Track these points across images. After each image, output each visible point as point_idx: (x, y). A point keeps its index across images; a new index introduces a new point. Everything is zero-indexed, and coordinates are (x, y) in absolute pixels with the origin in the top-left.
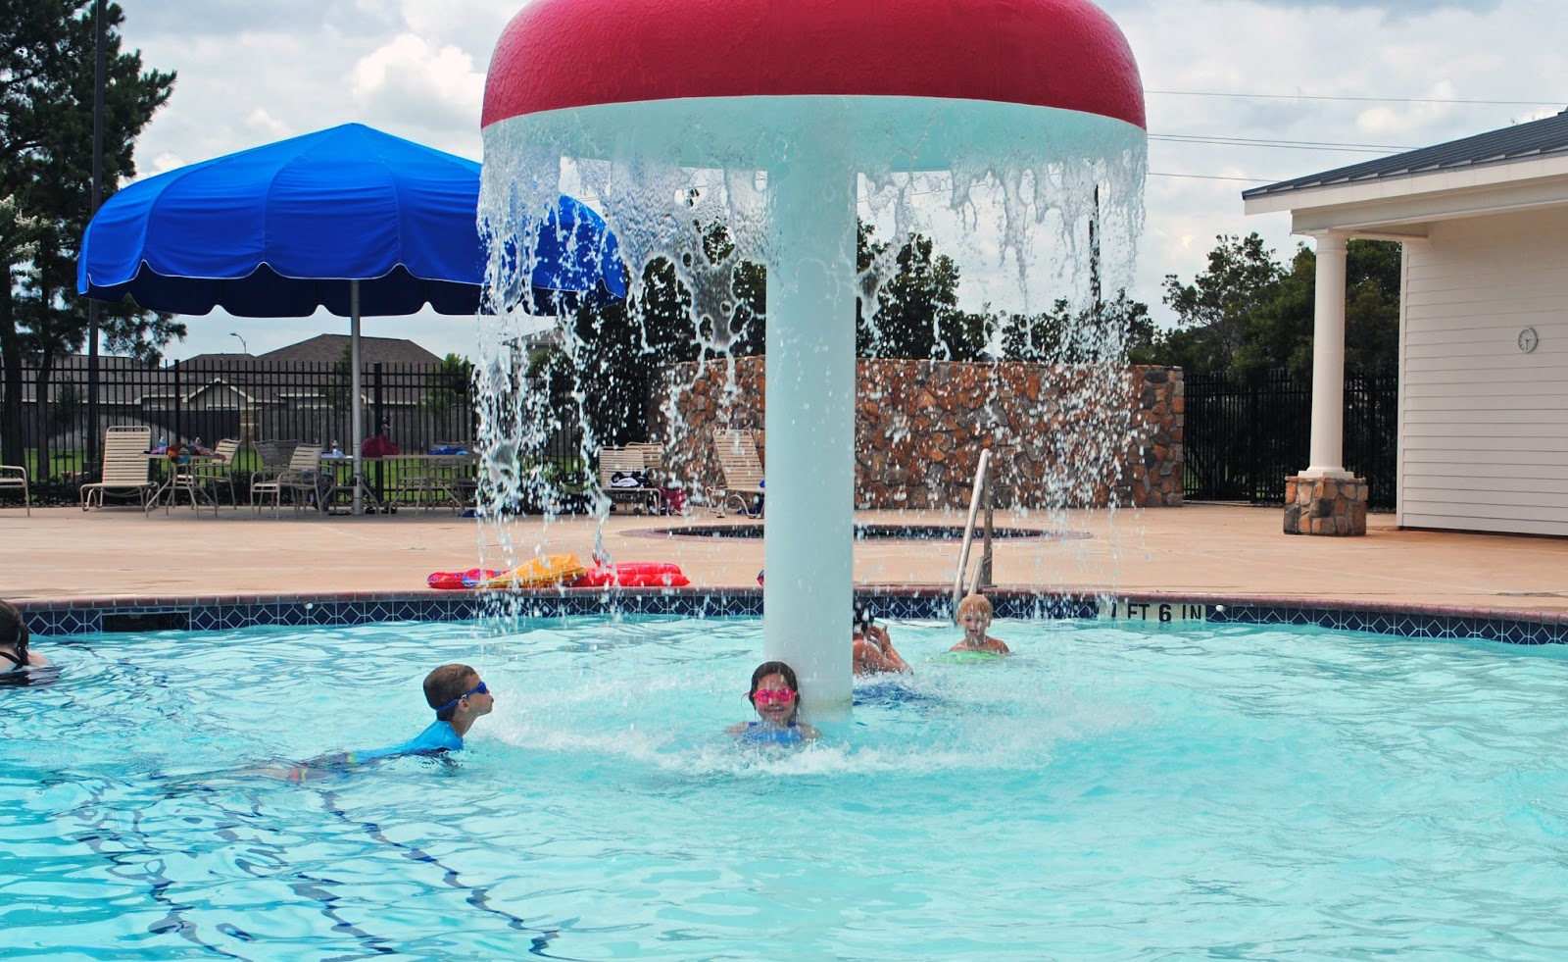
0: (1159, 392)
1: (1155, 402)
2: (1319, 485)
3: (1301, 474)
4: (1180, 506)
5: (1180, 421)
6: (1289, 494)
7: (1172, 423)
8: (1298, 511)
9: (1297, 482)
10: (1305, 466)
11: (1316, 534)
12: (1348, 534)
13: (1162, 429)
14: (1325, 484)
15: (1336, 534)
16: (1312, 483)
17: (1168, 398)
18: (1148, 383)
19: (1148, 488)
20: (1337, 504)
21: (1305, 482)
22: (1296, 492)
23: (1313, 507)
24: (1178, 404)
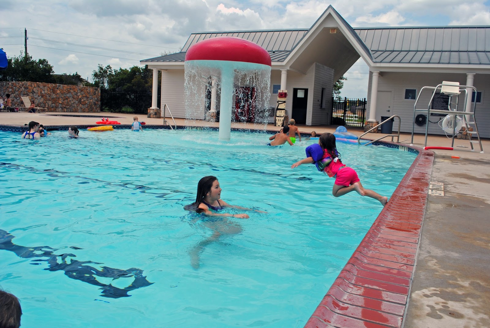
0: (97, 92)
1: (96, 94)
2: (155, 110)
3: (150, 108)
4: (100, 112)
5: (100, 98)
6: (149, 111)
7: (99, 98)
8: (150, 114)
9: (150, 109)
10: (151, 107)
11: (154, 118)
12: (159, 118)
13: (97, 99)
14: (156, 110)
15: (157, 118)
16: (154, 110)
17: (98, 93)
18: (95, 90)
19: (95, 109)
20: (157, 113)
21: (152, 109)
22: (150, 111)
23: (154, 113)
24: (100, 95)
